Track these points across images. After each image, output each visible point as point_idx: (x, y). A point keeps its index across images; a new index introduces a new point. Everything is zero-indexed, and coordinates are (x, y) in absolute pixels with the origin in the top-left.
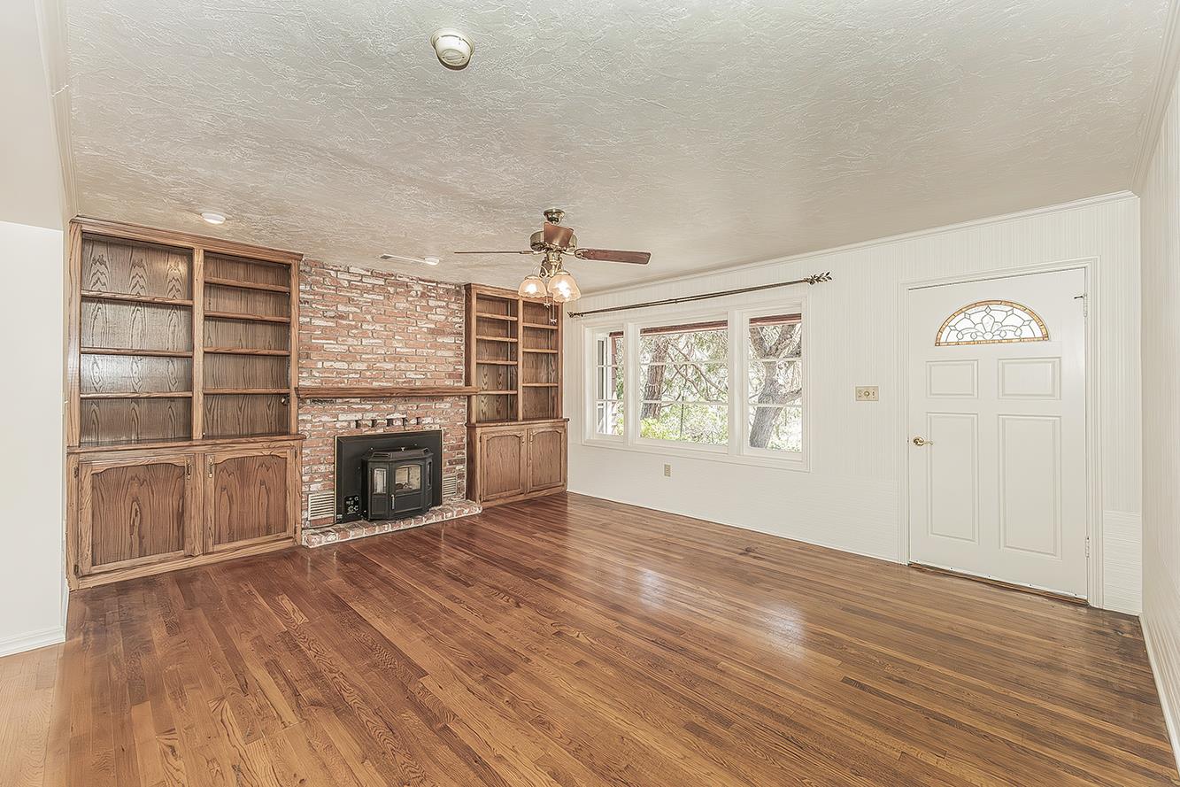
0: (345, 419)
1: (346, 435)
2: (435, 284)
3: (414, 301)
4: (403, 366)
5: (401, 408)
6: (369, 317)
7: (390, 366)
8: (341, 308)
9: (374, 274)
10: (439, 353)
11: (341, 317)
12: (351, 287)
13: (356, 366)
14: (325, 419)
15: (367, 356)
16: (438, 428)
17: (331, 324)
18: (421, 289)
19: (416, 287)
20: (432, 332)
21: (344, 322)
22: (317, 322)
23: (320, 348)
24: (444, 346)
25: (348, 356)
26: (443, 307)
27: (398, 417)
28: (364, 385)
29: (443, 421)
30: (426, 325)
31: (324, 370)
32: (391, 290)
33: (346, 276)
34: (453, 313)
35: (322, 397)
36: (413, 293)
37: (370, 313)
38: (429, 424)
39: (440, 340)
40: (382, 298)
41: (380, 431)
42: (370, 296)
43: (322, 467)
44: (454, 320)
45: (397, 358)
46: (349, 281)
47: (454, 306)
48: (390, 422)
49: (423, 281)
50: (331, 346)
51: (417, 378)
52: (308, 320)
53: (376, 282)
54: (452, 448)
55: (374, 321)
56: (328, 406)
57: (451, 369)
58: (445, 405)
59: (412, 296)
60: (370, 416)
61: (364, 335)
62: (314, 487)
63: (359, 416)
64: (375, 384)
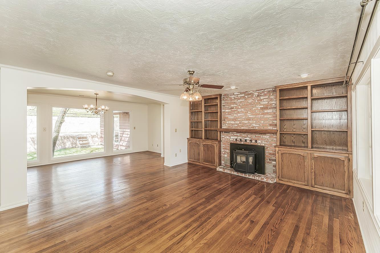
0: (233, 138)
1: (233, 142)
2: (263, 91)
3: (254, 99)
4: (251, 122)
5: (249, 136)
6: (239, 107)
7: (246, 122)
8: (232, 106)
9: (241, 93)
10: (265, 117)
11: (232, 108)
12: (235, 99)
13: (237, 122)
14: (227, 137)
15: (240, 119)
16: (263, 145)
17: (230, 111)
18: (257, 94)
19: (255, 94)
20: (262, 108)
21: (233, 110)
22: (227, 111)
23: (227, 118)
24: (267, 113)
25: (235, 120)
26: (267, 98)
27: (248, 139)
28: (239, 128)
29: (266, 143)
30: (259, 107)
31: (228, 124)
32: (246, 97)
33: (233, 96)
34: (271, 100)
35: (227, 131)
36: (254, 96)
37: (240, 105)
38: (260, 143)
39: (266, 111)
40: (243, 100)
41: (242, 143)
42: (240, 100)
43: (227, 150)
44: (272, 103)
45: (249, 119)
46: (234, 97)
47: (272, 97)
48: (246, 140)
49: (259, 90)
50: (230, 117)
51: (256, 126)
52: (224, 110)
53: (242, 95)
54: (270, 154)
55: (242, 108)
56: (228, 134)
57: (271, 122)
58: (267, 137)
59: (254, 97)
60: (239, 138)
61: (239, 112)
62: (225, 156)
63: (236, 138)
64: (242, 128)
